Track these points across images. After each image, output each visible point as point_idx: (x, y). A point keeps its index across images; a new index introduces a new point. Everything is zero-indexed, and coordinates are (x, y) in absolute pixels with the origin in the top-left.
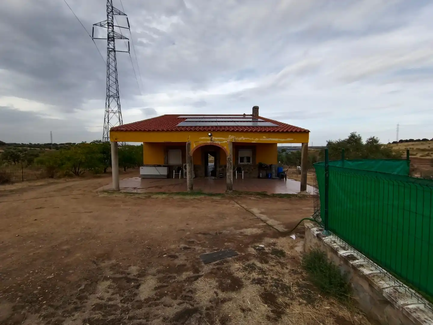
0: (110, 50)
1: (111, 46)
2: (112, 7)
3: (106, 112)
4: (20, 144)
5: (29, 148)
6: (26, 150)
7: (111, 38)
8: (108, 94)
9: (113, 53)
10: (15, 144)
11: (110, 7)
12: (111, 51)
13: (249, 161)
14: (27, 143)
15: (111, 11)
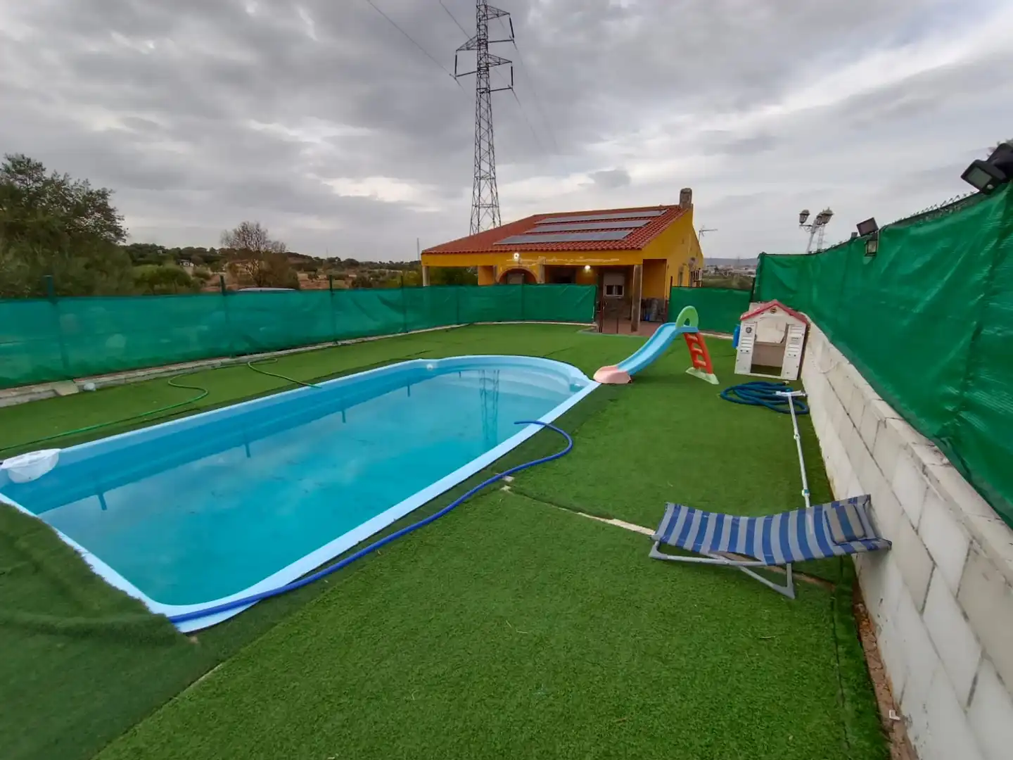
0: (482, 90)
1: (484, 85)
2: (486, 6)
3: (474, 207)
4: (376, 263)
5: (387, 271)
6: (384, 274)
7: (483, 70)
8: (478, 175)
9: (484, 96)
10: (371, 263)
11: (483, 8)
12: (483, 92)
13: (620, 293)
14: (386, 261)
15: (485, 14)
